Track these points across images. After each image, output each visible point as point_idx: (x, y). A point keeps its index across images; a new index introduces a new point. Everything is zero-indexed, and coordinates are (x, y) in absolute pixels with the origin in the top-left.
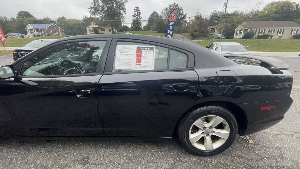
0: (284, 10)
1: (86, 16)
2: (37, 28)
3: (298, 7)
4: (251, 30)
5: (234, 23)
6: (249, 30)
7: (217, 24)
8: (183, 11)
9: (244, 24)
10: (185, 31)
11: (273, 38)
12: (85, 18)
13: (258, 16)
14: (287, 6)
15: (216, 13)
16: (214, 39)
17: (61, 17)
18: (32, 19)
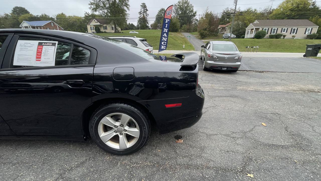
0: (300, 8)
1: (87, 12)
2: (33, 25)
3: (314, 4)
4: (263, 29)
5: (245, 22)
6: (260, 29)
7: (229, 22)
8: (193, 8)
9: (256, 23)
10: (195, 30)
11: (285, 37)
12: (86, 15)
13: (273, 14)
14: (304, 3)
15: (228, 11)
16: (224, 38)
17: (60, 14)
18: (28, 16)
